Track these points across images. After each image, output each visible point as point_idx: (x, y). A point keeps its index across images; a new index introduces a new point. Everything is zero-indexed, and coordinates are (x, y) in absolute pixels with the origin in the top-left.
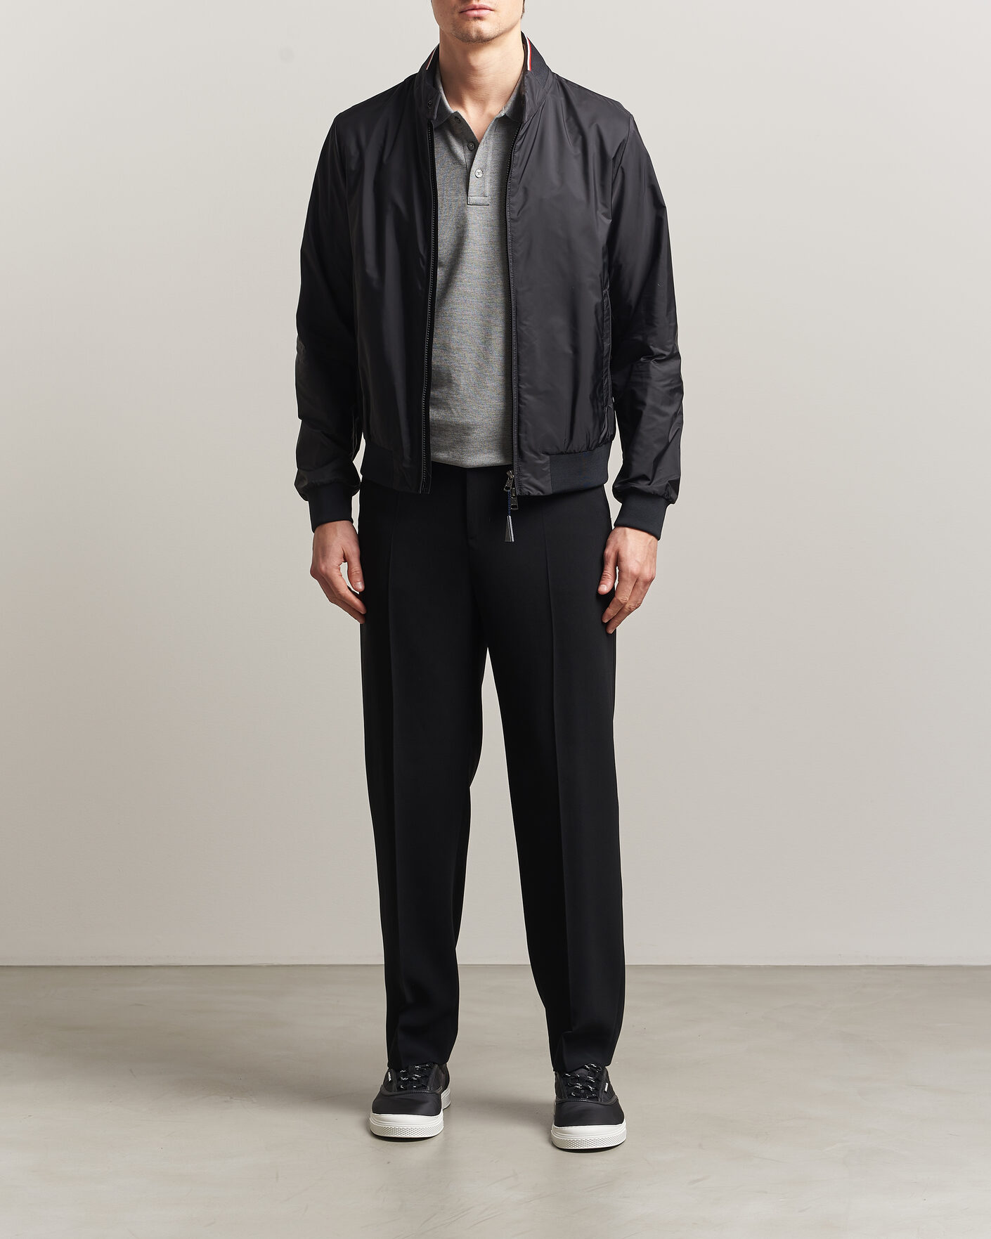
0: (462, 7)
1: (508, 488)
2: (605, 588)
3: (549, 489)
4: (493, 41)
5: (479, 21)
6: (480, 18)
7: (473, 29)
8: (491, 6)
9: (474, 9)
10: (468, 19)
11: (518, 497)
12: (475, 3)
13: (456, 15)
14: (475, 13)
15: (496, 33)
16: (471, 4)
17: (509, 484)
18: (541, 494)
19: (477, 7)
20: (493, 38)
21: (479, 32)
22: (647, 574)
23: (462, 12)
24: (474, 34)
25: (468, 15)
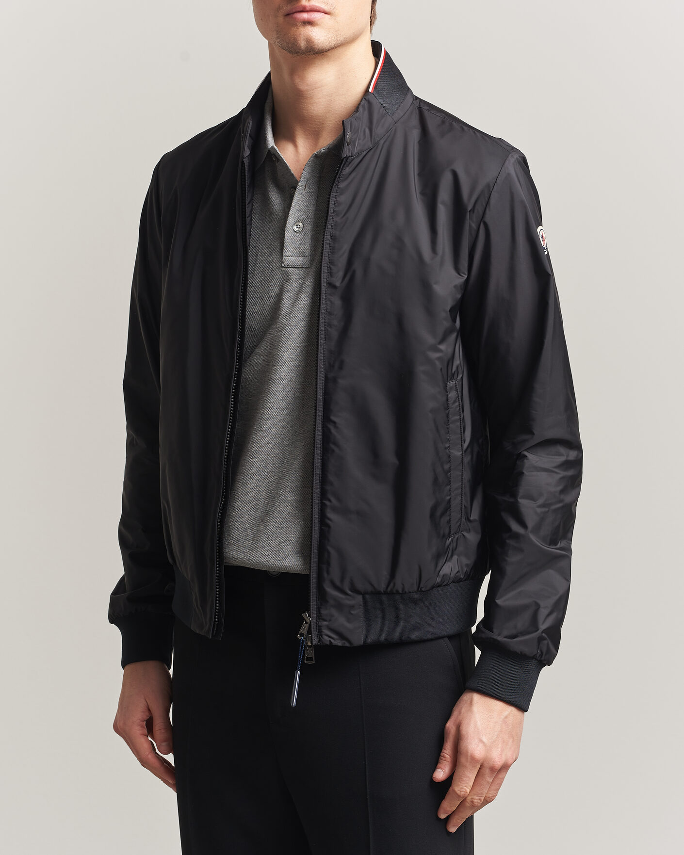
0: (287, 8)
1: (302, 635)
2: (440, 774)
3: (358, 639)
4: (327, 53)
5: (309, 28)
6: (310, 23)
7: (302, 37)
8: (326, 8)
9: (304, 10)
10: (295, 24)
11: (316, 647)
12: (304, 2)
13: (281, 19)
14: (305, 16)
15: (332, 44)
16: (298, 5)
17: (304, 629)
18: (347, 645)
19: (308, 9)
20: (329, 50)
21: (309, 41)
22: (497, 758)
23: (288, 15)
24: (303, 44)
25: (296, 18)
